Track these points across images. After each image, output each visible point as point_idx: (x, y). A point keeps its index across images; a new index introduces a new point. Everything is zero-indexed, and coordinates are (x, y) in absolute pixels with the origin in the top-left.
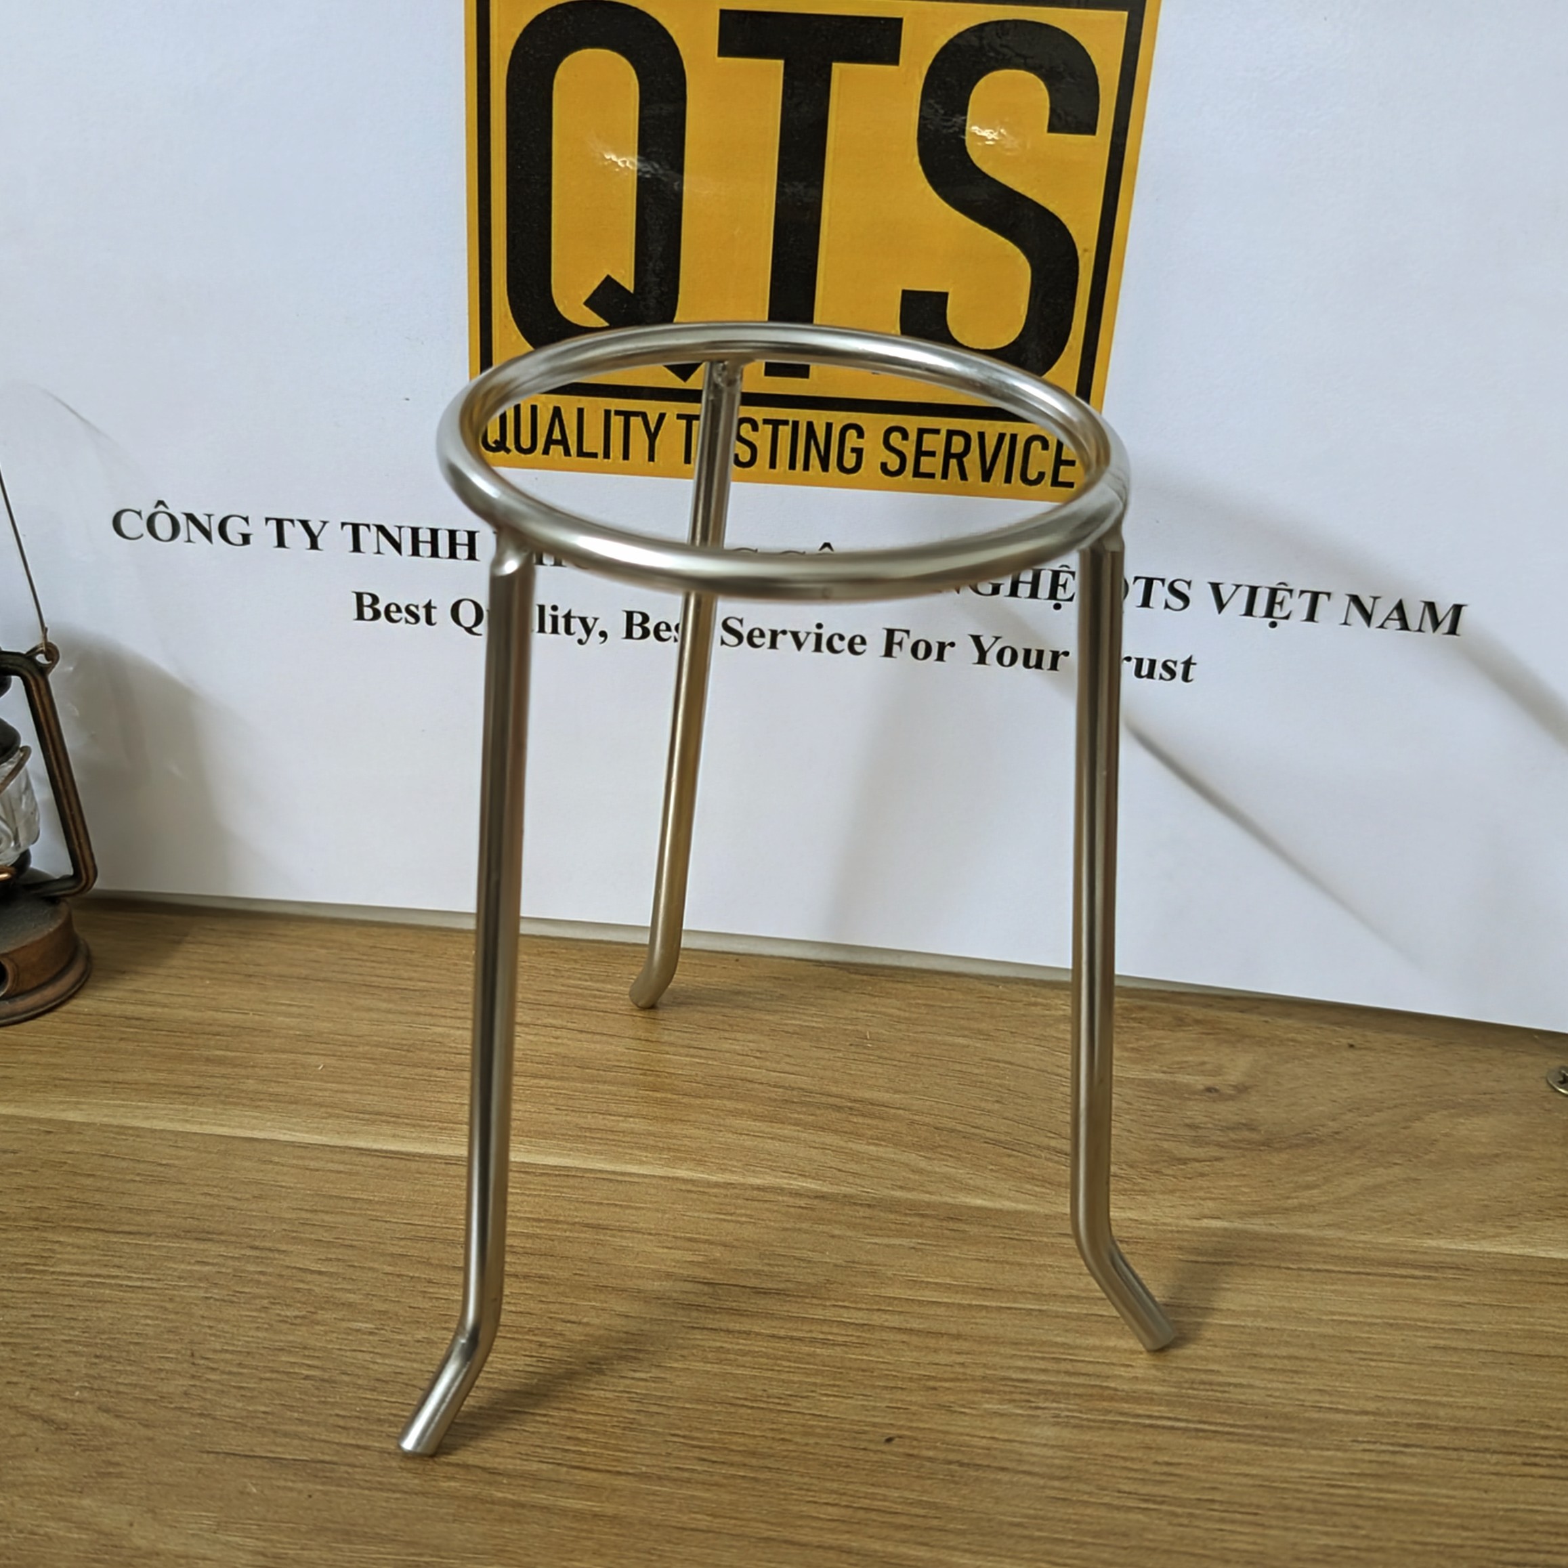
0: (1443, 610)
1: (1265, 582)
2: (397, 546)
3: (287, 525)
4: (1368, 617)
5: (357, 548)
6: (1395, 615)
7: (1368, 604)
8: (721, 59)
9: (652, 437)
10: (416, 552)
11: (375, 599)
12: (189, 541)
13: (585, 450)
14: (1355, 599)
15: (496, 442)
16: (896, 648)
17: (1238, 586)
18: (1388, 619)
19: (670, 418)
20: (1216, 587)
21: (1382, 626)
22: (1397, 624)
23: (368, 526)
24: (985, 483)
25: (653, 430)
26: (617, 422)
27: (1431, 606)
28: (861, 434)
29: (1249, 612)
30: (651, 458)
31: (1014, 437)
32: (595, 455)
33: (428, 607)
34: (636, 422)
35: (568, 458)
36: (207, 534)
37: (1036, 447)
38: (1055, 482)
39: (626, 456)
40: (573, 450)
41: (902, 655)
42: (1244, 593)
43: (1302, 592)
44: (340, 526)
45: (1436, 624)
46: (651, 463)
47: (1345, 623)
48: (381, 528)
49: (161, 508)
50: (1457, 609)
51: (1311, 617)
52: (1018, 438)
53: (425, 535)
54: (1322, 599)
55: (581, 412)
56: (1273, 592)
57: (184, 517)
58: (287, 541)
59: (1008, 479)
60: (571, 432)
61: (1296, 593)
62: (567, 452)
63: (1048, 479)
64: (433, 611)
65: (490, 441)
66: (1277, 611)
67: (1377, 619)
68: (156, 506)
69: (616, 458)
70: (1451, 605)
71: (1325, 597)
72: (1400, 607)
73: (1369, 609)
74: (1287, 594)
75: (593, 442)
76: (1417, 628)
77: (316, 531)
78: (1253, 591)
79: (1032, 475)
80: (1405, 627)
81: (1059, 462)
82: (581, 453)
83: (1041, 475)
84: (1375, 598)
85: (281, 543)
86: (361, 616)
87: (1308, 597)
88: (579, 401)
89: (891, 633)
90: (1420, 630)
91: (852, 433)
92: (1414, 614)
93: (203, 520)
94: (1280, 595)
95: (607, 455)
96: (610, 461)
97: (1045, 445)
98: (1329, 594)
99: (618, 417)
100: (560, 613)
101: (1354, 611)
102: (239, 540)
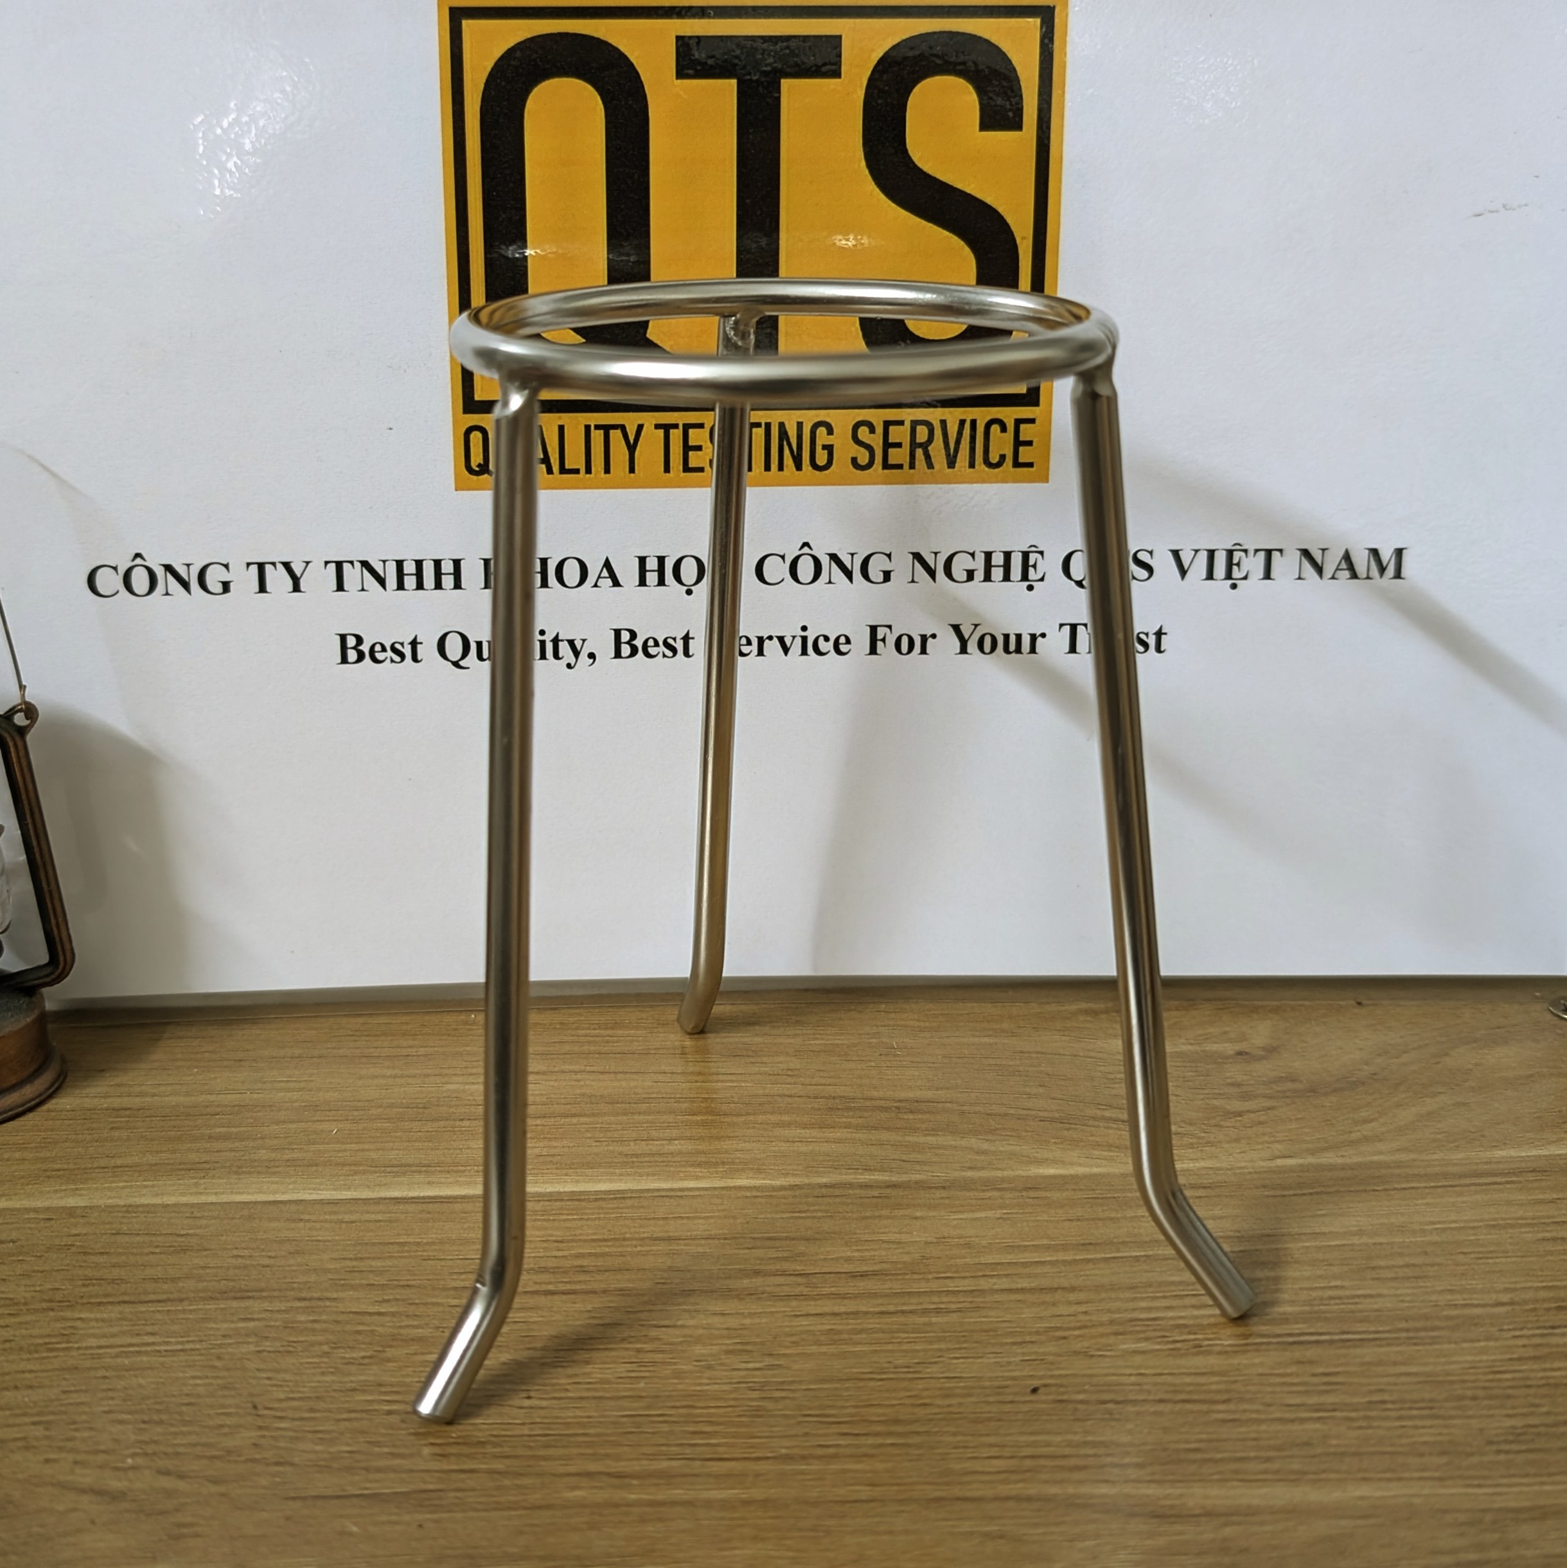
0: (1386, 555)
1: (1221, 544)
2: (382, 581)
3: (268, 568)
4: (1319, 570)
5: (340, 587)
6: (1344, 565)
7: (1318, 556)
8: (679, 81)
9: (632, 448)
10: (401, 586)
11: (359, 640)
12: (167, 594)
13: (567, 467)
14: (1306, 553)
15: (479, 465)
16: (880, 644)
17: (1196, 551)
18: (1337, 569)
19: (648, 428)
20: (1176, 554)
21: (1333, 578)
22: (1347, 574)
23: (352, 563)
24: (950, 470)
25: (632, 442)
26: (597, 436)
27: (1375, 552)
28: (830, 432)
29: (1210, 576)
30: (632, 470)
31: (974, 423)
32: (577, 471)
33: (414, 643)
34: (615, 435)
35: (551, 476)
36: (185, 585)
37: (996, 430)
38: (1017, 464)
39: (607, 470)
40: (556, 468)
41: (887, 650)
42: (1203, 557)
43: (1257, 551)
44: (323, 564)
45: (1382, 570)
46: (632, 475)
47: (1300, 578)
48: (365, 564)
49: (139, 561)
50: (1399, 552)
51: (1267, 576)
52: (978, 422)
53: (409, 568)
54: (1275, 555)
55: (561, 429)
56: (1230, 553)
57: (163, 569)
58: (269, 586)
59: (972, 465)
60: (553, 449)
61: (1251, 553)
62: (550, 471)
63: (1009, 461)
64: (419, 646)
65: (474, 465)
66: (1236, 573)
67: (1328, 570)
68: (133, 560)
69: (597, 472)
70: (1392, 550)
71: (1278, 553)
72: (1347, 557)
73: (1319, 561)
74: (1243, 554)
75: (574, 459)
76: (1365, 576)
77: (298, 573)
78: (1211, 554)
79: (994, 459)
80: (1354, 576)
81: (1018, 443)
82: (563, 470)
83: (1003, 457)
84: (1323, 550)
85: (262, 589)
86: (344, 660)
87: (1262, 554)
88: (560, 418)
89: (873, 629)
90: (1368, 578)
91: (822, 431)
92: (1361, 561)
93: (182, 572)
94: (1237, 556)
95: (588, 470)
96: (592, 476)
97: (1004, 429)
98: (1281, 551)
99: (597, 431)
100: (548, 638)
101: (1307, 565)
102: (219, 588)
